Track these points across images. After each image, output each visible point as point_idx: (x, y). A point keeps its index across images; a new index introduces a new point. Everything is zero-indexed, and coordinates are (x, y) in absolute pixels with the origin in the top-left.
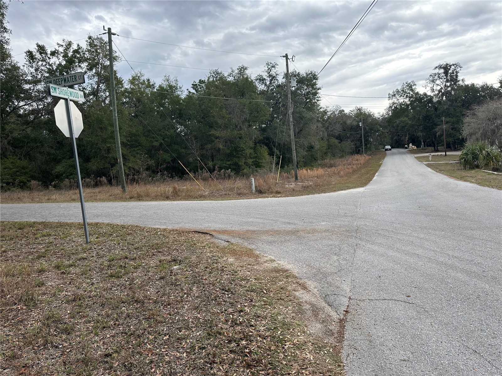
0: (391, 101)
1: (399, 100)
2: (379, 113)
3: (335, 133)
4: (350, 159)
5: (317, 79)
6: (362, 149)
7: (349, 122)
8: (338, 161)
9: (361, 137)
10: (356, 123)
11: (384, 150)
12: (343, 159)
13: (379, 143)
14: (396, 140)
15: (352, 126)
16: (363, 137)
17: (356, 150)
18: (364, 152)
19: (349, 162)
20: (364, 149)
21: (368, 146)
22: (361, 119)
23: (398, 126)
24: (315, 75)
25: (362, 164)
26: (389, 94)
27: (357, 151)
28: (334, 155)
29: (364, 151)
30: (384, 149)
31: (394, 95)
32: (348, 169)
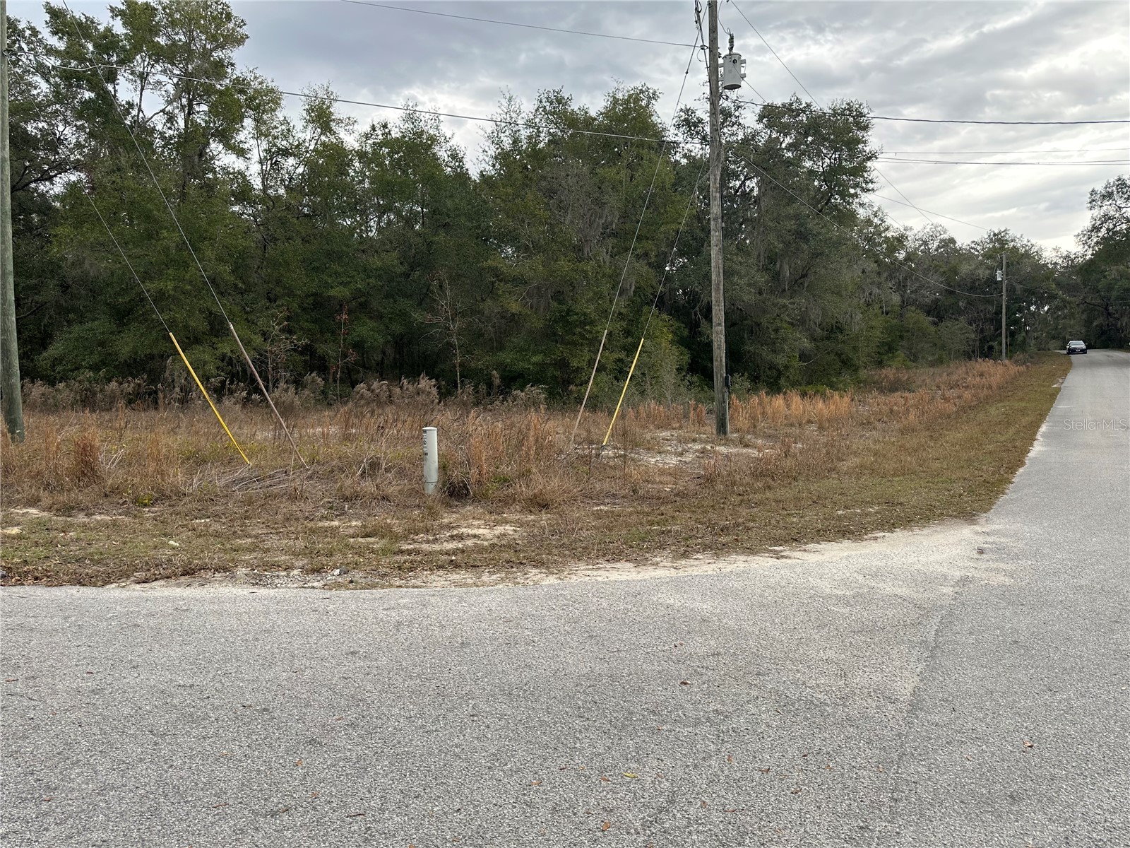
0: (1097, 212)
1: (1124, 210)
2: (1056, 250)
3: (923, 296)
4: (962, 370)
5: (865, 128)
6: (1001, 344)
7: (965, 269)
8: (923, 374)
9: (999, 312)
10: (988, 272)
11: (1065, 352)
12: (937, 370)
13: (1048, 333)
14: (1100, 326)
15: (974, 282)
16: (1004, 311)
17: (981, 348)
18: (1004, 354)
19: (955, 377)
20: (1004, 346)
21: (1019, 338)
22: (1002, 263)
23: (1110, 288)
24: (861, 115)
25: (994, 387)
26: (1093, 192)
27: (985, 350)
28: (915, 356)
29: (1004, 351)
30: (1065, 348)
31: (1109, 195)
32: (946, 399)
